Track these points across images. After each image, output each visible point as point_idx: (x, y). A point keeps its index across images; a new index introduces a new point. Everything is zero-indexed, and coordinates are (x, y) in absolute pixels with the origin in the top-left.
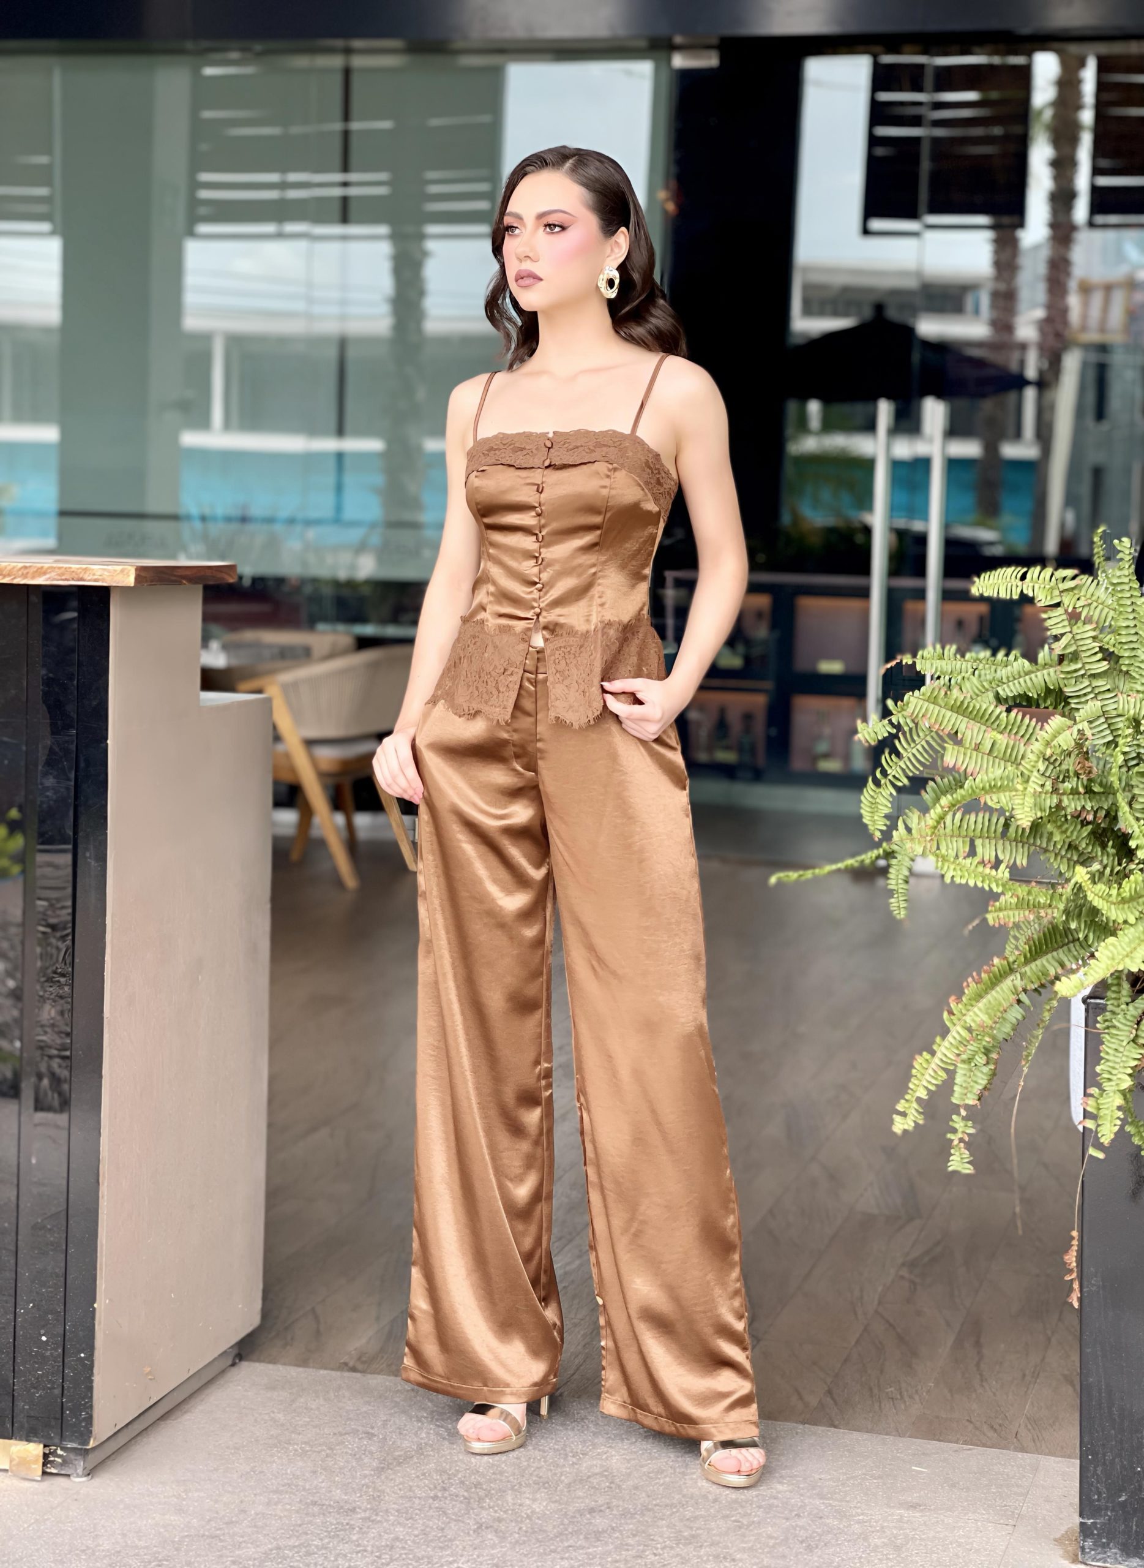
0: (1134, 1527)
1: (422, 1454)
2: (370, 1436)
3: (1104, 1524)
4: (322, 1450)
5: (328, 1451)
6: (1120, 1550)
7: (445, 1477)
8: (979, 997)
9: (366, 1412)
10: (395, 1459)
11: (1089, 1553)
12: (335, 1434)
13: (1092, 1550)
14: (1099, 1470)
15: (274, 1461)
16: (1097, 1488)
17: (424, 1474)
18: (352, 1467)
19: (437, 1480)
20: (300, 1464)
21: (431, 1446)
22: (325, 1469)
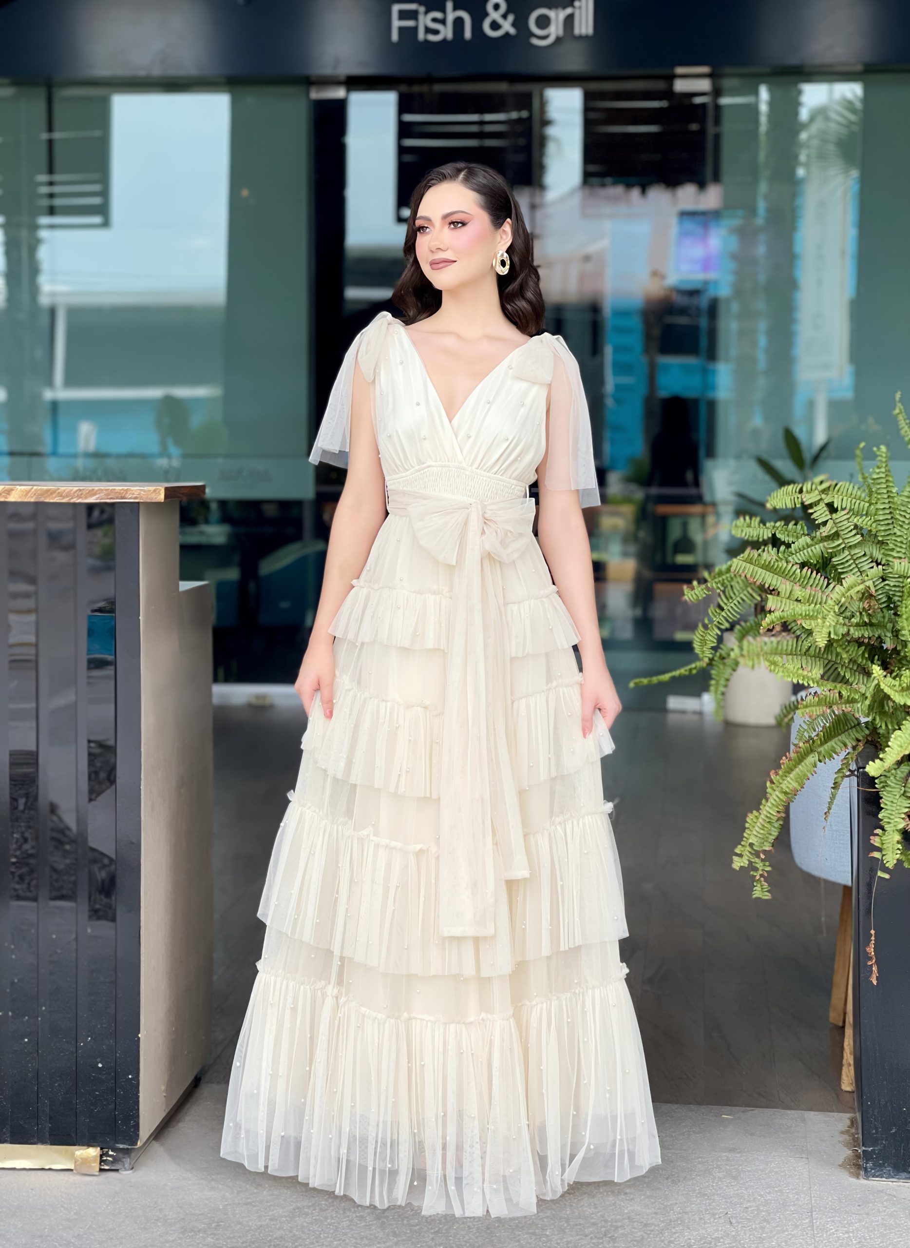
0: (902, 1151)
3: (880, 1150)
6: (892, 1167)
8: (790, 770)
11: (870, 1171)
13: (872, 1169)
14: (876, 1111)
16: (875, 1125)
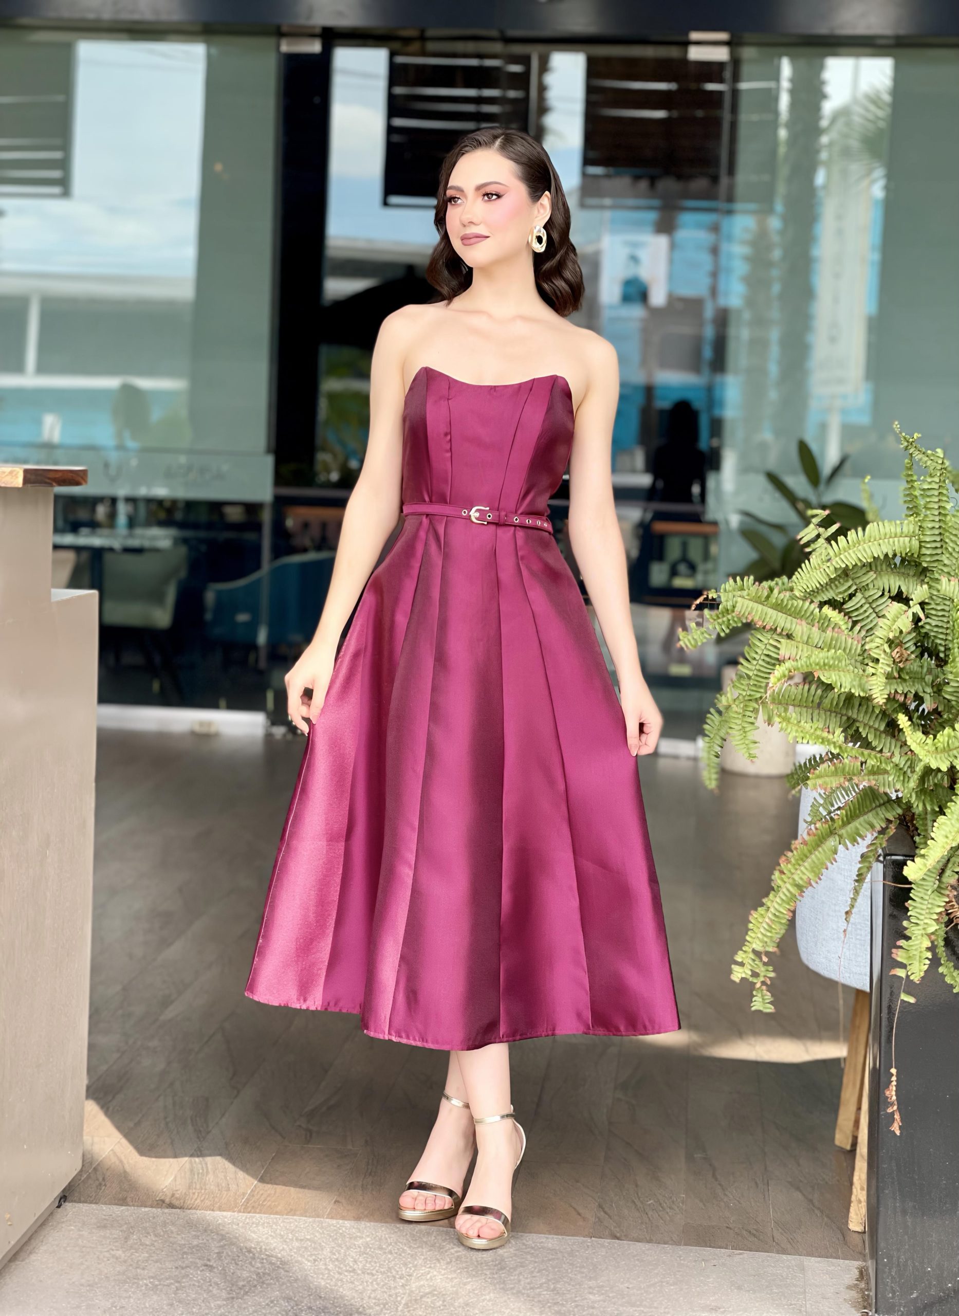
1: (263, 1283)
2: (211, 1268)
4: (172, 1284)
5: (176, 1284)
7: (292, 1303)
8: (804, 857)
9: (197, 1246)
10: (240, 1289)
12: (177, 1268)
14: (893, 1270)
15: (130, 1297)
17: (272, 1302)
18: (205, 1298)
19: (286, 1306)
20: (155, 1297)
21: (269, 1275)
22: (180, 1302)
